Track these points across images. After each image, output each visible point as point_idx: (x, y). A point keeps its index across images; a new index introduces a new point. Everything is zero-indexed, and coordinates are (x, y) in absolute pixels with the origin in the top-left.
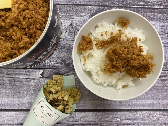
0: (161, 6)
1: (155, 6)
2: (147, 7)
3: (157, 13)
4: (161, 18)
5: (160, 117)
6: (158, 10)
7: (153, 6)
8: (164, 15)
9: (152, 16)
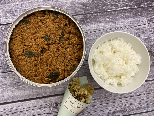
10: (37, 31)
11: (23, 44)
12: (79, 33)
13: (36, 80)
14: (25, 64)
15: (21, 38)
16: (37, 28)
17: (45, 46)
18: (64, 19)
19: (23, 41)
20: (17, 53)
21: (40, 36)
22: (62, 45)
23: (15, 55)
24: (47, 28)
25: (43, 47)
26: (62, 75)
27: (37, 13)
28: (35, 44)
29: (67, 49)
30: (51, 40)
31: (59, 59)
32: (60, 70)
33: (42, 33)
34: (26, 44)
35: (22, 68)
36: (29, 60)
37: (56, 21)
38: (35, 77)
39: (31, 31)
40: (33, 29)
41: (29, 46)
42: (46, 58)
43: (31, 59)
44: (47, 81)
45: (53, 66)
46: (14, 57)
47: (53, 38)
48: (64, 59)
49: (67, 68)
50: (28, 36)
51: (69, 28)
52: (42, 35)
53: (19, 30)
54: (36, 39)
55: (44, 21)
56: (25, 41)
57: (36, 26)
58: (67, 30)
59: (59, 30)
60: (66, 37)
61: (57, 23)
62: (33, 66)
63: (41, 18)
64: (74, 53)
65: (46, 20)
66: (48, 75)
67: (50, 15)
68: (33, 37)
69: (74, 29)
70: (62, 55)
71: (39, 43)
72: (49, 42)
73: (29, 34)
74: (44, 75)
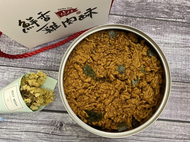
0: (183, 20)
1: (178, 20)
2: (170, 20)
3: (180, 26)
4: (183, 31)
5: (177, 128)
6: (180, 23)
7: (175, 19)
8: (186, 29)
9: (175, 29)
10: (117, 53)
11: (92, 55)
12: (159, 91)
13: (73, 105)
14: (76, 77)
15: (94, 47)
16: (120, 50)
17: (112, 76)
18: (155, 64)
19: (94, 51)
20: (77, 59)
21: (115, 61)
22: (130, 90)
23: (74, 59)
24: (131, 59)
25: (109, 76)
26: (103, 122)
27: (132, 35)
28: (104, 66)
29: (133, 99)
30: (124, 75)
31: (115, 103)
32: (106, 115)
33: (120, 61)
34: (94, 58)
35: (69, 79)
36: (84, 77)
37: (146, 59)
38: (74, 100)
39: (111, 48)
40: (115, 48)
41: (95, 62)
42: (103, 90)
43: (86, 78)
44: (83, 114)
45: (103, 104)
46: (71, 60)
47: (128, 75)
48: (120, 107)
49: (114, 118)
50: (104, 51)
51: (153, 78)
52: (118, 62)
53: (99, 36)
54: (109, 61)
55: (132, 48)
56: (96, 54)
57: (121, 47)
58: (149, 78)
59: (141, 72)
60: (142, 84)
61: (144, 63)
62: (82, 87)
63: (133, 43)
64: (136, 108)
65: (136, 50)
66: (89, 109)
67: (144, 48)
68: (107, 57)
69: (157, 83)
70: (122, 100)
71: (109, 68)
72: (120, 76)
73: (106, 50)
74: (86, 107)
